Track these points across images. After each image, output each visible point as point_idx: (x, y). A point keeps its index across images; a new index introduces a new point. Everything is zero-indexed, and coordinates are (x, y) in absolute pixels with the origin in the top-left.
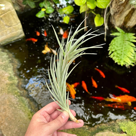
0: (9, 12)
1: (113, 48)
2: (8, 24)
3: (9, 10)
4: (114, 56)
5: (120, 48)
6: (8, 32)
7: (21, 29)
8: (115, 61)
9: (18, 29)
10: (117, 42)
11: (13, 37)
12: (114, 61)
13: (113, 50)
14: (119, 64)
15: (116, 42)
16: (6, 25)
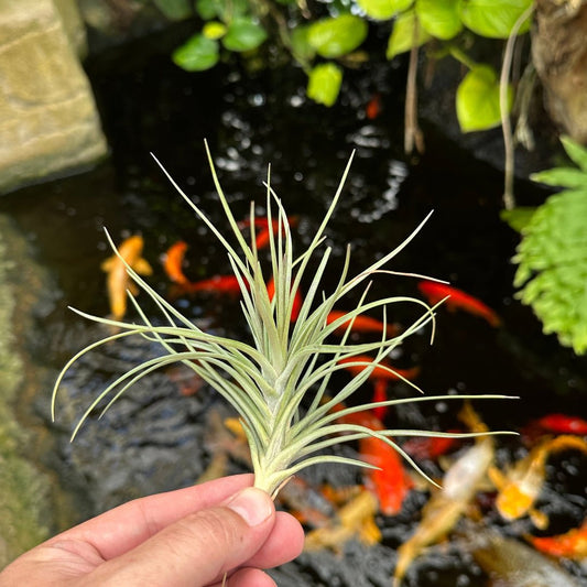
0: (36, 34)
1: (536, 249)
2: (26, 95)
3: (33, 25)
4: (541, 294)
5: (574, 254)
6: (22, 132)
7: (88, 120)
8: (545, 321)
9: (76, 118)
10: (562, 219)
11: (47, 157)
12: (540, 324)
13: (539, 264)
14: (564, 340)
15: (554, 221)
16: (15, 97)
